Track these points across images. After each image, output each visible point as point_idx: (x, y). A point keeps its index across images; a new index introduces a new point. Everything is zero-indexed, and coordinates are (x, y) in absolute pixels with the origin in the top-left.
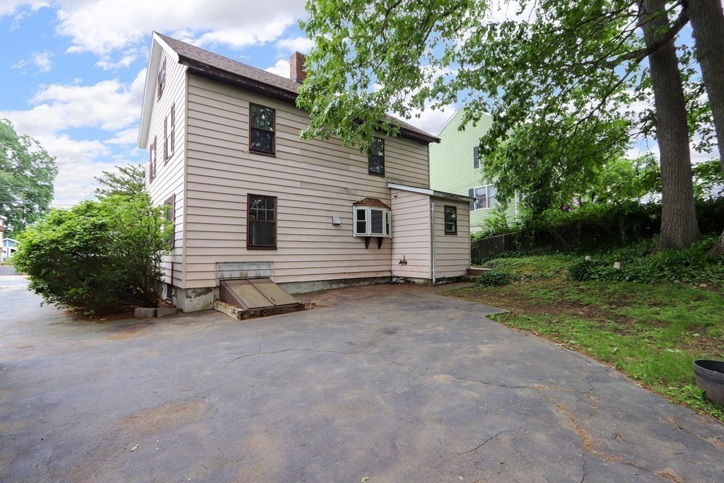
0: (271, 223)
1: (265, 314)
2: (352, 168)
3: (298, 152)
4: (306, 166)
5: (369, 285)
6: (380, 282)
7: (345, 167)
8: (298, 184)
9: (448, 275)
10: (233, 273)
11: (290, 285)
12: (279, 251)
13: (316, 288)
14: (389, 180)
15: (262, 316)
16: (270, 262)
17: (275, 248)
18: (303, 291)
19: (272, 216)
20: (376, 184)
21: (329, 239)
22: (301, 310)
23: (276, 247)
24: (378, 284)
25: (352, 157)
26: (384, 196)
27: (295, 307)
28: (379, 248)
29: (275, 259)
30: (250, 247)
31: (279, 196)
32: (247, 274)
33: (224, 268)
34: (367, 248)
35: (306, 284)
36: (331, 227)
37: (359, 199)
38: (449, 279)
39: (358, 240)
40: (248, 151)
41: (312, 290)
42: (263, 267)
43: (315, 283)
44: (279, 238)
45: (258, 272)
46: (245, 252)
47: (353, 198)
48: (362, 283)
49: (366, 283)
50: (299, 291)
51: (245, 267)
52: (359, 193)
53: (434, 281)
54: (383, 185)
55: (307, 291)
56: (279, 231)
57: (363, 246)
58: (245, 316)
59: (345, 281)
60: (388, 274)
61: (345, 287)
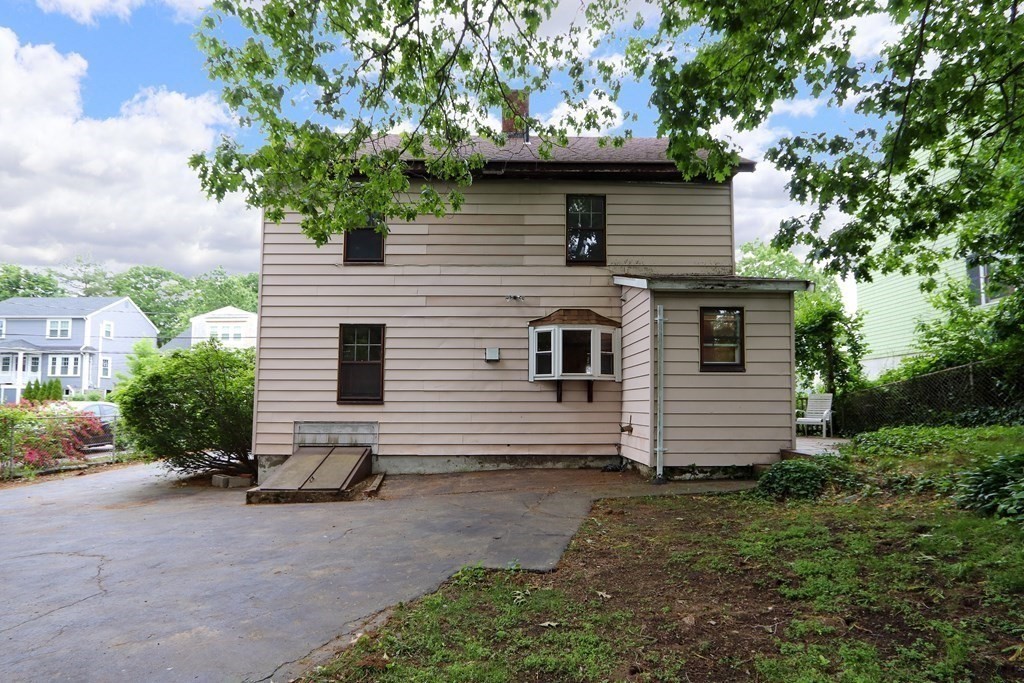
0: (375, 364)
1: (283, 500)
2: (527, 260)
3: (423, 250)
4: (436, 270)
5: (568, 468)
6: (592, 464)
7: (514, 260)
8: (422, 301)
9: (701, 462)
10: (318, 436)
11: (406, 460)
12: (387, 407)
13: (452, 468)
14: (619, 271)
15: (277, 501)
16: (372, 423)
17: (380, 401)
18: (428, 471)
19: (378, 353)
20: (586, 281)
21: (479, 386)
22: (341, 500)
23: (382, 399)
24: (588, 468)
25: (528, 240)
26: (603, 302)
27: (331, 494)
28: (590, 399)
29: (380, 419)
30: (341, 400)
31: (389, 323)
32: (337, 440)
33: (306, 429)
34: (559, 400)
35: (433, 459)
36: (484, 365)
37: (542, 313)
38: (715, 469)
39: (538, 388)
40: (342, 263)
41: (445, 471)
42: (361, 430)
43: (452, 459)
44: (387, 386)
45: (354, 437)
46: (336, 407)
47: (529, 312)
48: (549, 465)
49: (560, 465)
50: (421, 470)
51: (335, 430)
52: (543, 302)
53: (660, 471)
54: (603, 281)
55: (436, 471)
56: (388, 376)
57: (553, 397)
58: (253, 499)
59: (512, 459)
60: (613, 451)
61: (511, 470)
